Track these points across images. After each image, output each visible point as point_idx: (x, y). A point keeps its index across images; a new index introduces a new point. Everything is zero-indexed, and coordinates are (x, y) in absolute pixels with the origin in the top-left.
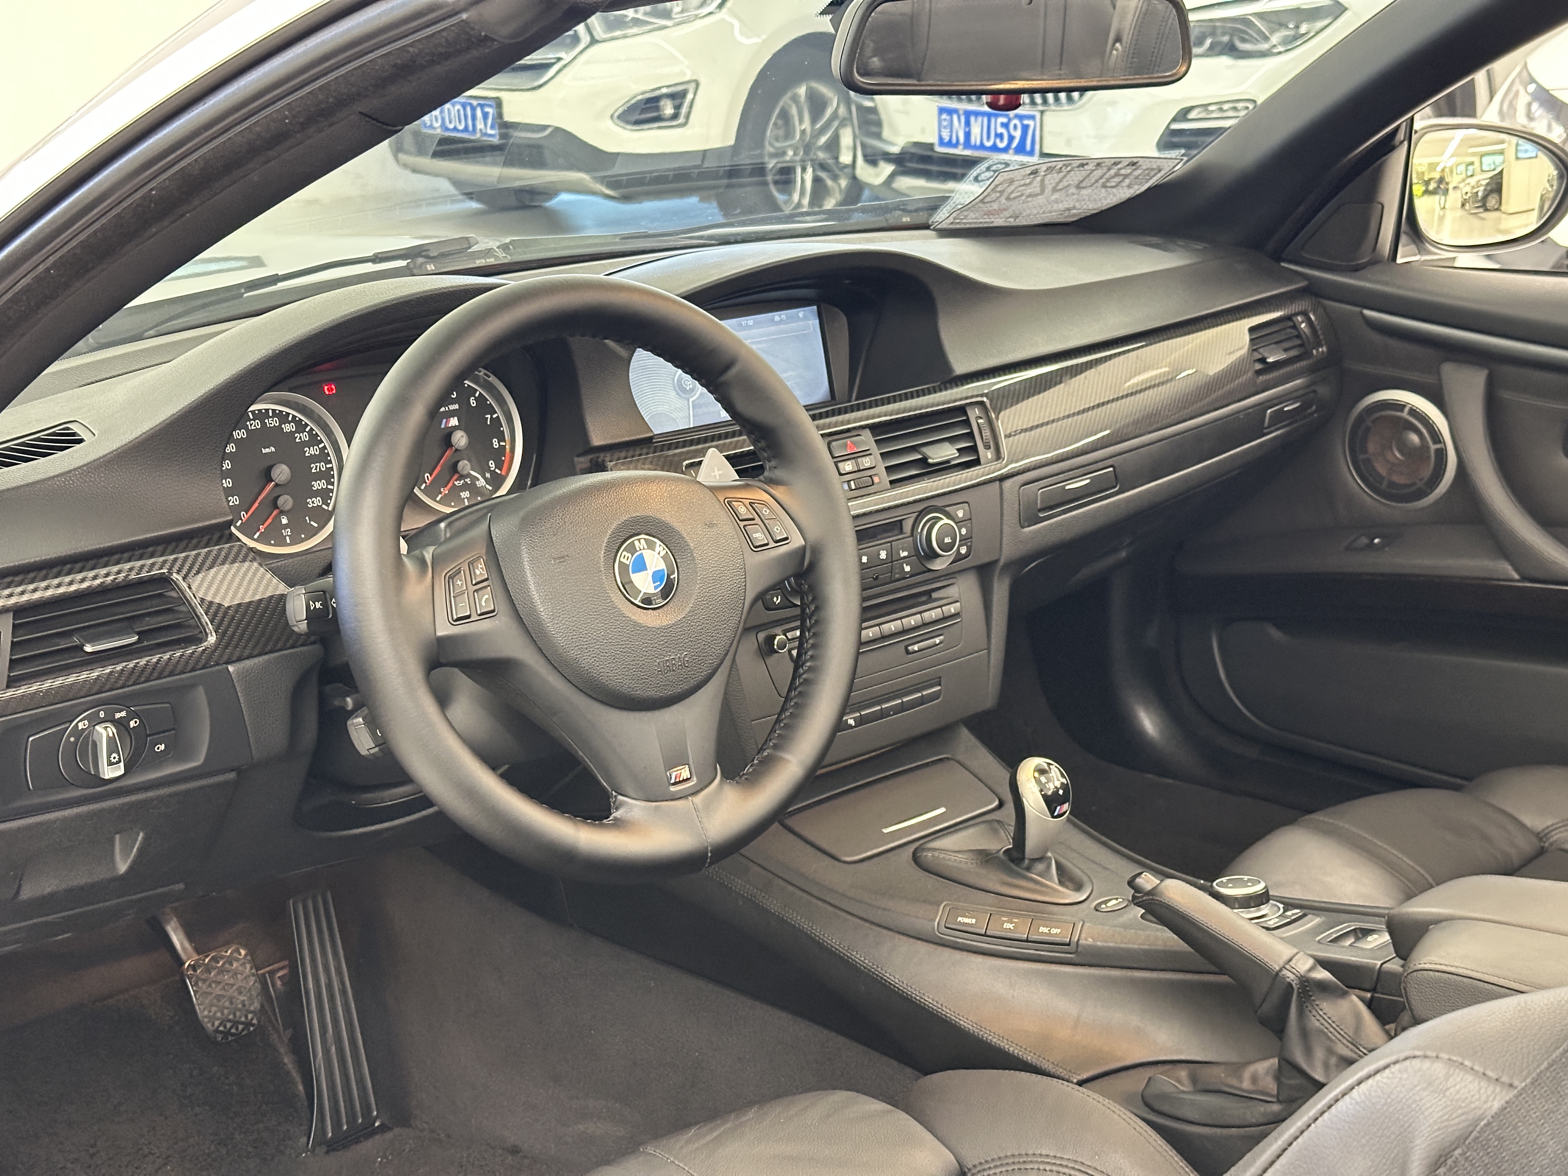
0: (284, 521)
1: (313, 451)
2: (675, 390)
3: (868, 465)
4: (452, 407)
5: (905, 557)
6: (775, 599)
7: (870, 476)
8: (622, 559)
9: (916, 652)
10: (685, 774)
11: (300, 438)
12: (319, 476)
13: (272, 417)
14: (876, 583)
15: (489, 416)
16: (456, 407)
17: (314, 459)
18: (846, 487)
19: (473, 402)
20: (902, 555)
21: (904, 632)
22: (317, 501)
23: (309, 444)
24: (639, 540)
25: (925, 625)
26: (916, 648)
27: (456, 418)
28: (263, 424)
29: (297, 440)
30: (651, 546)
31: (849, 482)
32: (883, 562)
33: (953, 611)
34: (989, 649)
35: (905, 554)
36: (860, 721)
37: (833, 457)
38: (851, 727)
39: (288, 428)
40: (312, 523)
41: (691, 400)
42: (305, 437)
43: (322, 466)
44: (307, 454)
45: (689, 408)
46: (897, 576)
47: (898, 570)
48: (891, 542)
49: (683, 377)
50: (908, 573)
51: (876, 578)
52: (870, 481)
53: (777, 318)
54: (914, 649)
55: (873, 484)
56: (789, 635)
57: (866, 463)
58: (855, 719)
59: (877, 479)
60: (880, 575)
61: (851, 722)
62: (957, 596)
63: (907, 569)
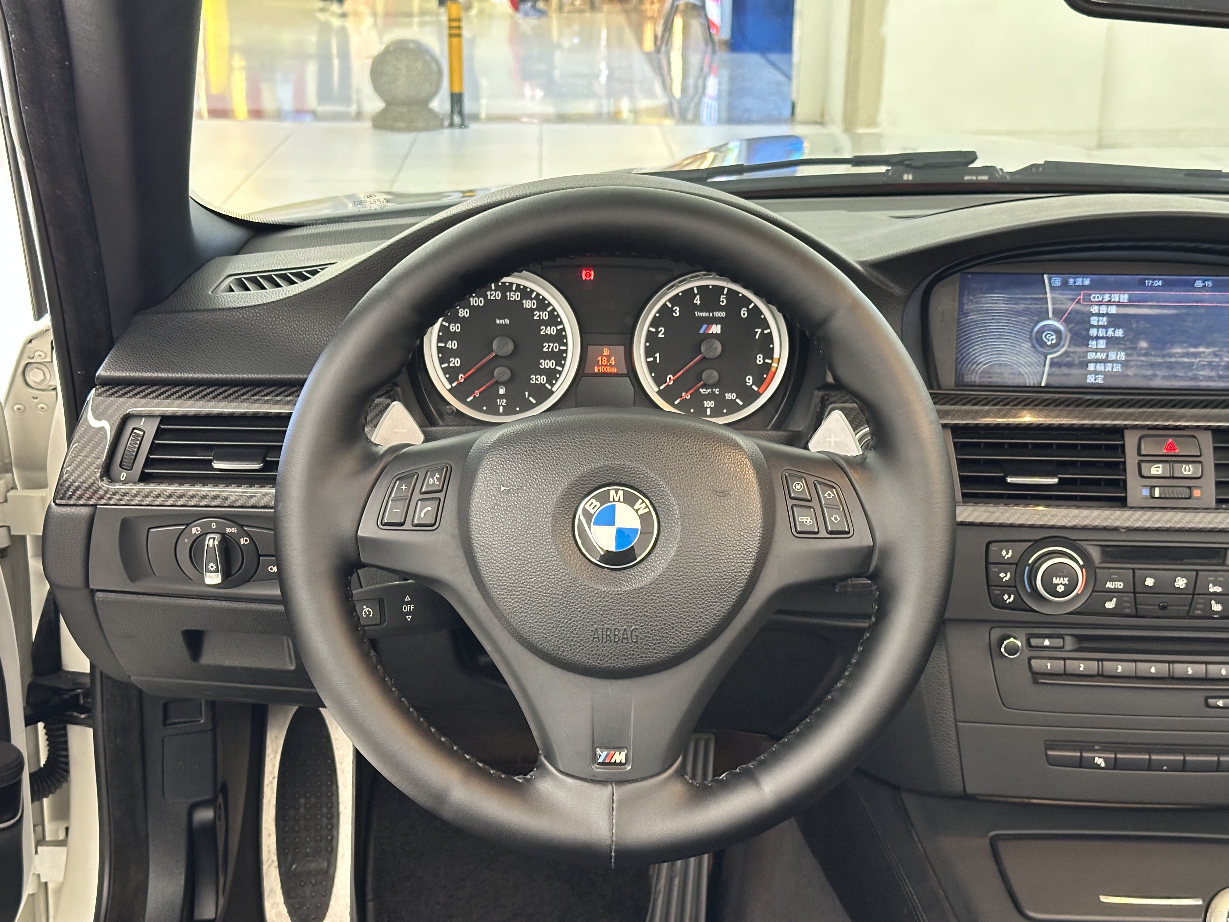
0: (502, 391)
1: (551, 331)
2: (1031, 342)
3: (1189, 474)
4: (717, 314)
5: (1215, 594)
6: (1006, 597)
7: (1190, 488)
8: (587, 507)
9: (1219, 707)
10: (620, 757)
11: (539, 316)
12: (550, 355)
13: (515, 291)
14: (1162, 613)
15: (759, 331)
16: (723, 314)
17: (549, 338)
18: (1146, 492)
19: (744, 313)
20: (1211, 590)
21: (1207, 679)
22: (541, 379)
23: (547, 323)
24: (617, 491)
26: (1220, 703)
27: (719, 326)
28: (504, 296)
29: (536, 318)
30: (630, 501)
31: (1152, 487)
32: (1179, 592)
35: (1218, 589)
36: (1113, 765)
37: (1139, 454)
38: (1098, 767)
39: (528, 304)
40: (531, 399)
41: (1049, 357)
42: (544, 315)
43: (556, 347)
44: (542, 333)
45: (1045, 365)
46: (1199, 612)
47: (1201, 606)
48: (1197, 571)
49: (1046, 329)
50: (1217, 612)
51: (1164, 608)
52: (1185, 493)
53: (1199, 284)
54: (1218, 703)
55: (1189, 498)
56: (1034, 642)
57: (1188, 470)
58: (1105, 760)
59: (1197, 493)
60: (1171, 606)
61: (1100, 761)
63: (1217, 607)
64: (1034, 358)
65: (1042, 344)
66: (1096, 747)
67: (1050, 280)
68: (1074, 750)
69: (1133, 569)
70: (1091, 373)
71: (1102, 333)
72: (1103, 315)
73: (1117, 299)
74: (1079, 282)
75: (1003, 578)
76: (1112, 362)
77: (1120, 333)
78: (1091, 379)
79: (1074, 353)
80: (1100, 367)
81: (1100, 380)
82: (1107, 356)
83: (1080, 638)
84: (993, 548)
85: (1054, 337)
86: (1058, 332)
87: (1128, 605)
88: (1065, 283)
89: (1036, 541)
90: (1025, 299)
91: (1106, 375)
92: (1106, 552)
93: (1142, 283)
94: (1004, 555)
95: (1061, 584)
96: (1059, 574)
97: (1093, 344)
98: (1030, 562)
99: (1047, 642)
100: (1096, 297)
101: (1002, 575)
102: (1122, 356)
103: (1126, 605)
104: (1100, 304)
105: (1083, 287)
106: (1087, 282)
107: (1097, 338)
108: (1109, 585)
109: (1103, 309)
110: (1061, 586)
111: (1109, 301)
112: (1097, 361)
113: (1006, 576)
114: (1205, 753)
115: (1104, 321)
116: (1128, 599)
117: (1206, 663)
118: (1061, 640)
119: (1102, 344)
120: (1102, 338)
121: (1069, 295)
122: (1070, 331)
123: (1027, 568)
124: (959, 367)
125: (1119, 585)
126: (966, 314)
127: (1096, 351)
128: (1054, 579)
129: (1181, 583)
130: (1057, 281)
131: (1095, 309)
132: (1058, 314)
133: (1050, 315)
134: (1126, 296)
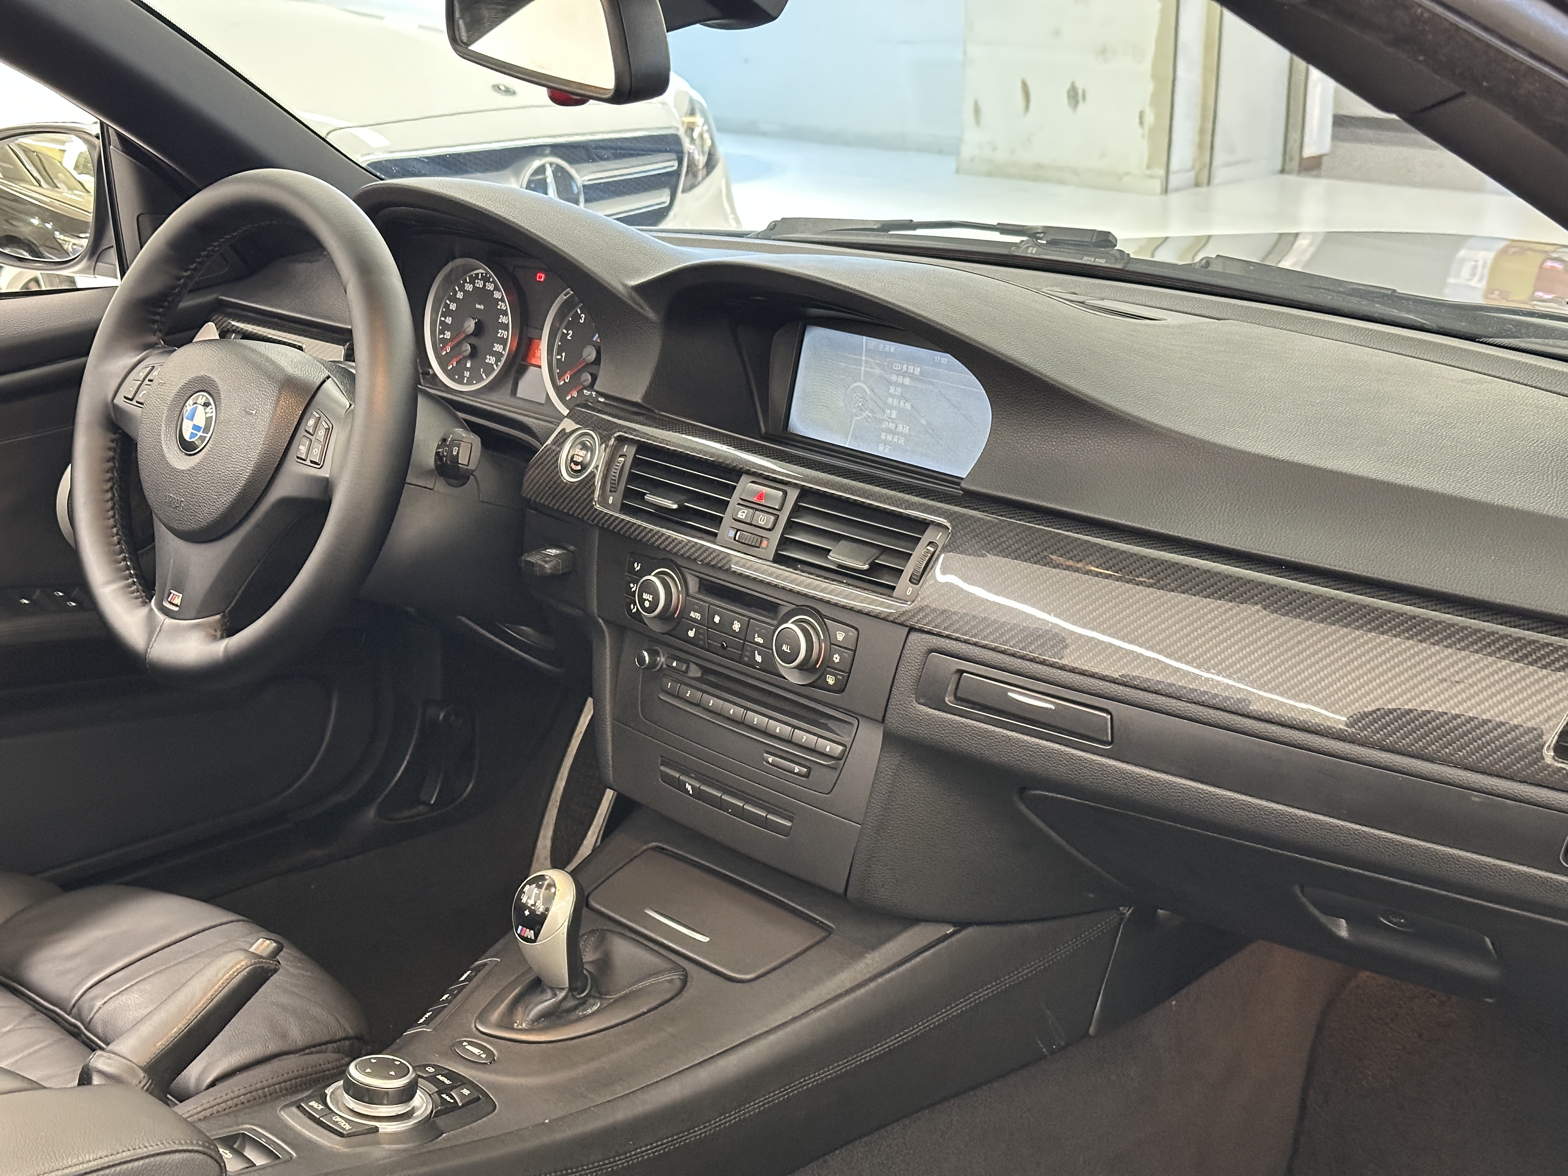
0: (468, 365)
1: (504, 319)
3: (761, 523)
5: (758, 644)
7: (760, 537)
8: (188, 405)
9: (771, 764)
11: (502, 306)
12: (501, 341)
13: (491, 282)
14: (722, 652)
17: (504, 326)
18: (732, 533)
20: (756, 640)
21: (765, 733)
22: (493, 360)
25: (789, 742)
26: (771, 759)
28: (485, 285)
29: (499, 307)
31: (737, 530)
32: (734, 634)
33: (832, 751)
34: (863, 825)
35: (760, 640)
36: (698, 794)
37: (741, 498)
38: (687, 791)
39: (497, 294)
40: (483, 375)
44: (500, 321)
46: (747, 659)
47: (749, 654)
48: (750, 618)
49: (858, 390)
50: (758, 663)
51: (724, 647)
52: (756, 540)
54: (769, 759)
55: (758, 547)
57: (764, 520)
58: (693, 787)
59: (764, 543)
60: (729, 647)
61: (689, 788)
62: (847, 739)
63: (759, 659)
65: (852, 404)
66: (692, 775)
67: (868, 342)
68: (678, 772)
69: (708, 603)
70: (882, 441)
71: (896, 402)
72: (900, 385)
73: (912, 371)
74: (888, 348)
75: (631, 587)
76: (900, 434)
77: (908, 405)
78: (880, 447)
81: (888, 449)
82: (896, 427)
85: (862, 399)
87: (704, 637)
88: (877, 348)
91: (895, 446)
92: (701, 583)
94: (636, 567)
95: (648, 600)
96: (648, 590)
100: (897, 366)
102: (906, 429)
103: (701, 636)
104: (899, 372)
105: (890, 354)
106: (893, 349)
108: (692, 614)
109: (900, 380)
111: (906, 371)
112: (886, 430)
113: (634, 587)
114: (759, 807)
115: (899, 390)
116: (702, 631)
117: (769, 717)
118: (686, 665)
119: (894, 414)
120: (895, 408)
121: (877, 359)
125: (699, 616)
127: (889, 420)
128: (643, 593)
130: (872, 343)
132: (867, 377)
133: (862, 377)
134: (919, 369)
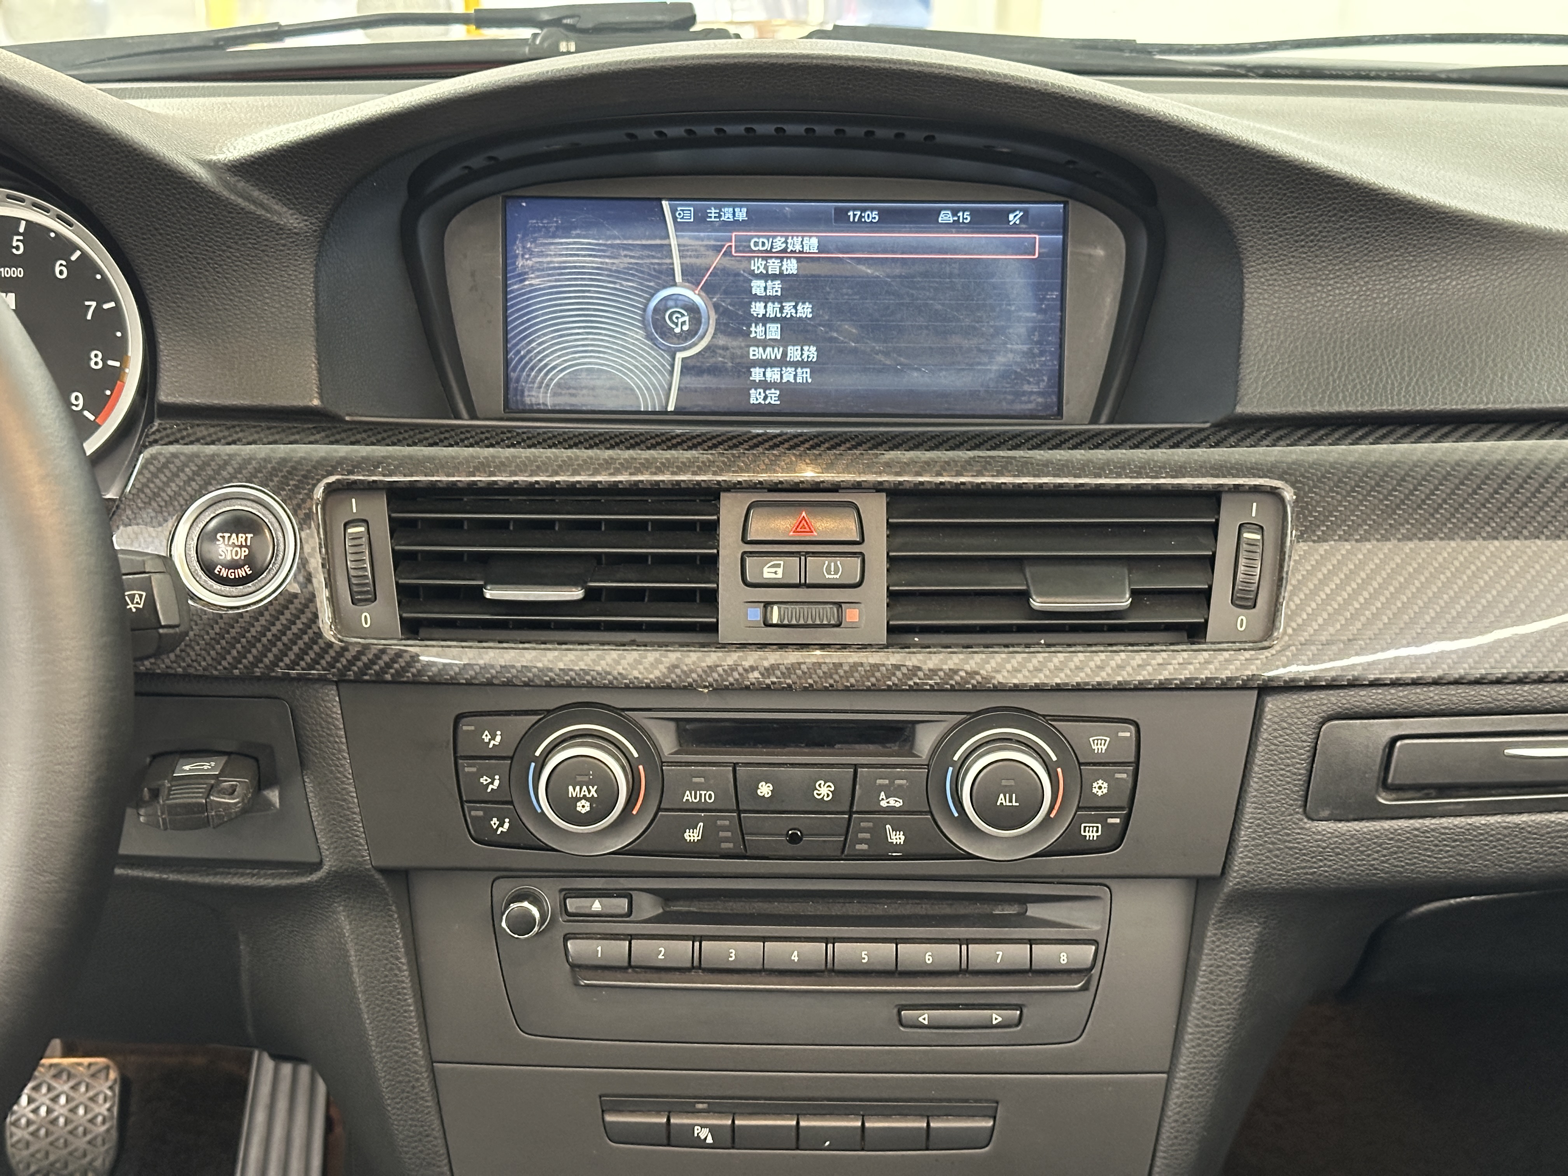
2: (645, 328)
4: (7, 272)
5: (891, 811)
6: (495, 822)
7: (839, 605)
9: (921, 1026)
14: (791, 849)
15: (94, 304)
16: (19, 273)
18: (755, 614)
19: (60, 269)
20: (884, 804)
21: (896, 973)
25: (964, 972)
26: (924, 1017)
27: (12, 295)
31: (767, 605)
32: (821, 808)
33: (1064, 960)
34: (1170, 1072)
35: (895, 802)
36: (728, 1139)
37: (744, 540)
38: (702, 1144)
41: (680, 356)
45: (671, 373)
46: (864, 847)
47: (867, 836)
48: (856, 767)
49: (671, 303)
50: (896, 847)
51: (794, 839)
52: (829, 614)
53: (946, 217)
54: (921, 1019)
55: (838, 625)
56: (573, 905)
58: (713, 1129)
59: (852, 615)
60: (807, 835)
61: (704, 1133)
62: (1096, 928)
63: (897, 838)
64: (651, 357)
65: (665, 332)
66: (700, 1106)
67: (673, 211)
68: (658, 1113)
69: (735, 765)
70: (757, 385)
71: (772, 310)
72: (774, 277)
73: (798, 248)
74: (727, 214)
75: (488, 784)
76: (796, 365)
77: (805, 310)
78: (756, 397)
79: (725, 348)
80: (773, 375)
81: (774, 397)
82: (785, 354)
83: (666, 896)
84: (465, 728)
85: (686, 318)
86: (693, 310)
87: (729, 834)
88: (701, 219)
89: (549, 712)
90: (625, 247)
91: (785, 389)
92: (686, 730)
93: (841, 216)
94: (487, 740)
95: (584, 797)
96: (579, 778)
97: (757, 331)
98: (537, 754)
99: (597, 906)
100: (759, 240)
101: (484, 780)
102: (811, 352)
103: (721, 834)
104: (767, 255)
105: (736, 224)
106: (742, 214)
107: (765, 320)
108: (688, 796)
109: (774, 267)
110: (583, 802)
111: (784, 251)
112: (765, 364)
113: (492, 783)
114: (903, 1113)
115: (775, 288)
116: (727, 823)
117: (897, 941)
118: (625, 901)
119: (774, 331)
120: (775, 320)
121: (707, 238)
122: (716, 307)
123: (533, 764)
124: (513, 375)
125: (707, 796)
126: (522, 277)
127: (764, 344)
128: (571, 788)
129: (824, 791)
130: (687, 212)
131: (758, 266)
132: (692, 275)
133: (678, 278)
134: (814, 242)
